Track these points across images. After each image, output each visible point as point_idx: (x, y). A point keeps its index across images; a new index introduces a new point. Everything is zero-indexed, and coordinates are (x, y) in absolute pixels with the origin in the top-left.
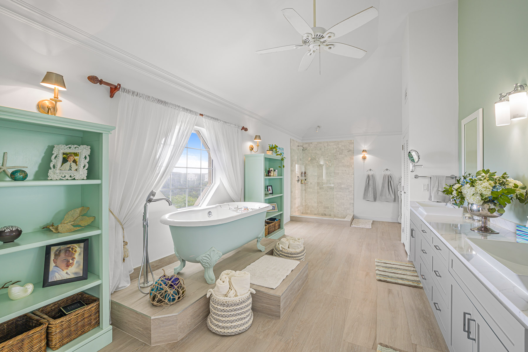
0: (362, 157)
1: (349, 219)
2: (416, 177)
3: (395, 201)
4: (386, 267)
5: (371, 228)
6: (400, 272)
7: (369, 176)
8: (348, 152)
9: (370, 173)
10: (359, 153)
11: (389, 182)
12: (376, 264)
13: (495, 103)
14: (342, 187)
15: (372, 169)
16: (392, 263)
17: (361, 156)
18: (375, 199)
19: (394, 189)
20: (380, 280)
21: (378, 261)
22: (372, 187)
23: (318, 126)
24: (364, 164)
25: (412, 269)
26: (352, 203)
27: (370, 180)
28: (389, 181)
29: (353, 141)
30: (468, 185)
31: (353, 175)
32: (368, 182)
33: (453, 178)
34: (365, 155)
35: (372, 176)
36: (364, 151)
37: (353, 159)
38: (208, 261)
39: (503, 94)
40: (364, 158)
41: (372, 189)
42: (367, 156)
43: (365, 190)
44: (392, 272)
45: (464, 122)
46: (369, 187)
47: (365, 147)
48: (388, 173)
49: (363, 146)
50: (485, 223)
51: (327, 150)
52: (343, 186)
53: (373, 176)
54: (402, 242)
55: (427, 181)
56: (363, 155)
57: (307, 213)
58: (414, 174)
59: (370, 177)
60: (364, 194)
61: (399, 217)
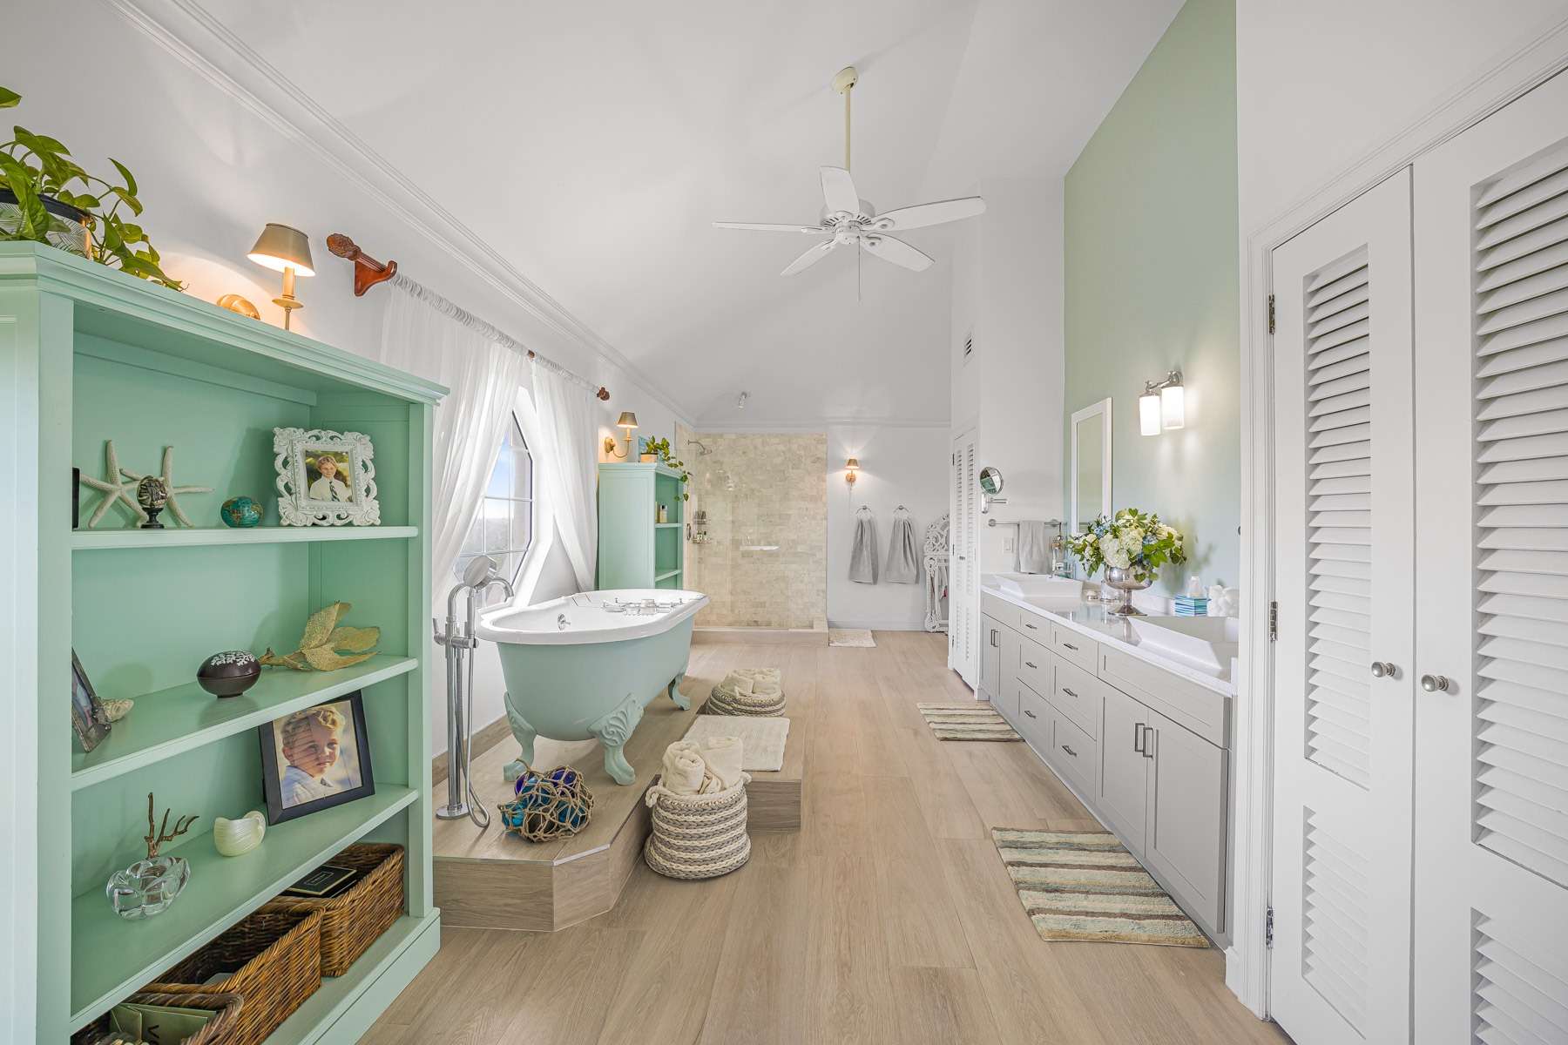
0: (847, 477)
1: (821, 628)
2: (992, 523)
3: (917, 581)
4: (945, 716)
5: (875, 645)
6: (973, 720)
7: (861, 524)
8: (814, 462)
9: (865, 516)
10: (839, 464)
11: (906, 538)
12: (923, 712)
13: (1141, 396)
14: (798, 551)
15: (867, 507)
16: (951, 708)
18: (875, 581)
19: (916, 554)
20: (946, 739)
21: (924, 707)
22: (869, 548)
23: (743, 394)
24: (850, 493)
25: (991, 713)
26: (822, 591)
27: (863, 530)
28: (906, 532)
29: (824, 437)
30: (1109, 536)
31: (825, 521)
32: (859, 538)
33: (1054, 526)
34: (854, 472)
35: (870, 522)
36: (851, 462)
37: (824, 480)
38: (619, 730)
39: (1150, 383)
40: (851, 480)
41: (870, 554)
42: (860, 475)
43: (853, 558)
44: (958, 721)
45: (1076, 417)
46: (861, 550)
47: (853, 452)
48: (903, 516)
49: (849, 450)
50: (1129, 600)
51: (762, 455)
52: (800, 549)
53: (870, 524)
54: (950, 667)
55: (1011, 532)
56: (849, 472)
57: (708, 623)
58: (988, 517)
59: (864, 524)
60: (852, 568)
61: (927, 618)
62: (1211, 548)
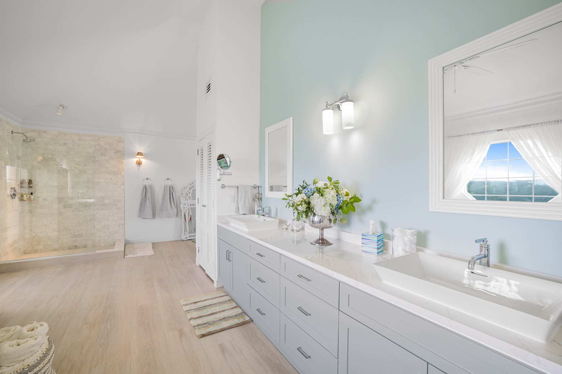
0: (137, 162)
1: (119, 247)
2: (223, 187)
3: (177, 216)
4: (199, 309)
5: (154, 254)
6: (217, 309)
7: (145, 188)
8: (116, 153)
9: (147, 183)
10: (132, 155)
11: (171, 194)
12: (185, 308)
13: (323, 110)
14: (105, 203)
15: (149, 178)
16: (202, 299)
17: (135, 160)
18: (154, 216)
19: (176, 202)
21: (185, 303)
22: (150, 200)
24: (139, 171)
26: (122, 224)
27: (146, 191)
28: (171, 192)
29: (122, 139)
30: (316, 195)
31: (123, 186)
32: (144, 194)
34: (141, 159)
35: (150, 186)
36: (139, 154)
37: (122, 163)
39: (329, 102)
40: (139, 163)
41: (151, 203)
42: (143, 161)
43: (141, 205)
44: (209, 313)
45: (268, 130)
46: (146, 201)
47: (141, 149)
48: (169, 183)
49: (138, 148)
50: (322, 235)
51: (78, 147)
52: (106, 201)
53: (151, 187)
55: (233, 191)
56: (138, 159)
58: (221, 183)
59: (147, 188)
60: (140, 211)
61: (183, 234)
62: (374, 201)
